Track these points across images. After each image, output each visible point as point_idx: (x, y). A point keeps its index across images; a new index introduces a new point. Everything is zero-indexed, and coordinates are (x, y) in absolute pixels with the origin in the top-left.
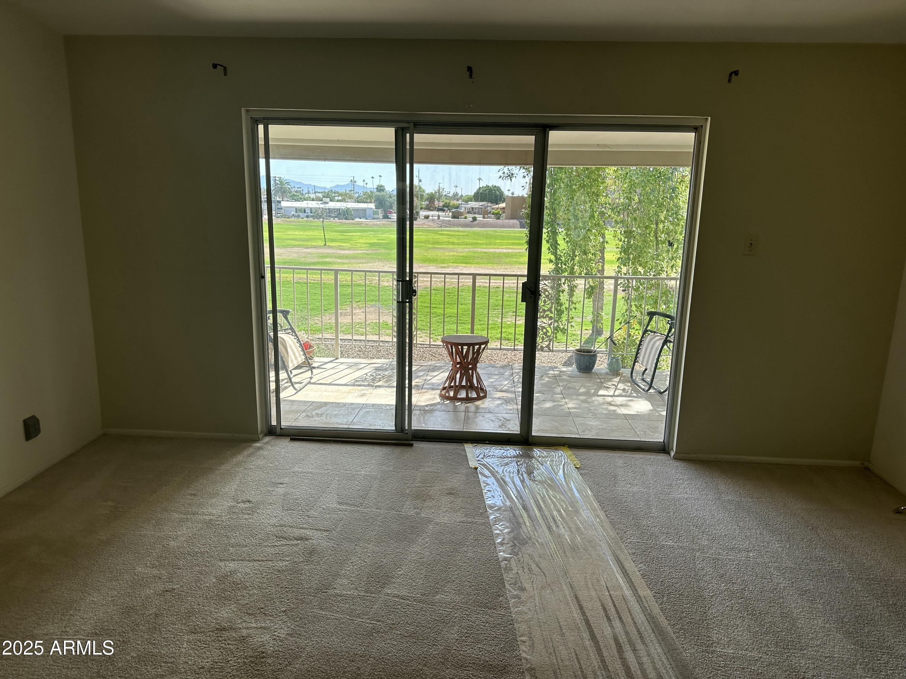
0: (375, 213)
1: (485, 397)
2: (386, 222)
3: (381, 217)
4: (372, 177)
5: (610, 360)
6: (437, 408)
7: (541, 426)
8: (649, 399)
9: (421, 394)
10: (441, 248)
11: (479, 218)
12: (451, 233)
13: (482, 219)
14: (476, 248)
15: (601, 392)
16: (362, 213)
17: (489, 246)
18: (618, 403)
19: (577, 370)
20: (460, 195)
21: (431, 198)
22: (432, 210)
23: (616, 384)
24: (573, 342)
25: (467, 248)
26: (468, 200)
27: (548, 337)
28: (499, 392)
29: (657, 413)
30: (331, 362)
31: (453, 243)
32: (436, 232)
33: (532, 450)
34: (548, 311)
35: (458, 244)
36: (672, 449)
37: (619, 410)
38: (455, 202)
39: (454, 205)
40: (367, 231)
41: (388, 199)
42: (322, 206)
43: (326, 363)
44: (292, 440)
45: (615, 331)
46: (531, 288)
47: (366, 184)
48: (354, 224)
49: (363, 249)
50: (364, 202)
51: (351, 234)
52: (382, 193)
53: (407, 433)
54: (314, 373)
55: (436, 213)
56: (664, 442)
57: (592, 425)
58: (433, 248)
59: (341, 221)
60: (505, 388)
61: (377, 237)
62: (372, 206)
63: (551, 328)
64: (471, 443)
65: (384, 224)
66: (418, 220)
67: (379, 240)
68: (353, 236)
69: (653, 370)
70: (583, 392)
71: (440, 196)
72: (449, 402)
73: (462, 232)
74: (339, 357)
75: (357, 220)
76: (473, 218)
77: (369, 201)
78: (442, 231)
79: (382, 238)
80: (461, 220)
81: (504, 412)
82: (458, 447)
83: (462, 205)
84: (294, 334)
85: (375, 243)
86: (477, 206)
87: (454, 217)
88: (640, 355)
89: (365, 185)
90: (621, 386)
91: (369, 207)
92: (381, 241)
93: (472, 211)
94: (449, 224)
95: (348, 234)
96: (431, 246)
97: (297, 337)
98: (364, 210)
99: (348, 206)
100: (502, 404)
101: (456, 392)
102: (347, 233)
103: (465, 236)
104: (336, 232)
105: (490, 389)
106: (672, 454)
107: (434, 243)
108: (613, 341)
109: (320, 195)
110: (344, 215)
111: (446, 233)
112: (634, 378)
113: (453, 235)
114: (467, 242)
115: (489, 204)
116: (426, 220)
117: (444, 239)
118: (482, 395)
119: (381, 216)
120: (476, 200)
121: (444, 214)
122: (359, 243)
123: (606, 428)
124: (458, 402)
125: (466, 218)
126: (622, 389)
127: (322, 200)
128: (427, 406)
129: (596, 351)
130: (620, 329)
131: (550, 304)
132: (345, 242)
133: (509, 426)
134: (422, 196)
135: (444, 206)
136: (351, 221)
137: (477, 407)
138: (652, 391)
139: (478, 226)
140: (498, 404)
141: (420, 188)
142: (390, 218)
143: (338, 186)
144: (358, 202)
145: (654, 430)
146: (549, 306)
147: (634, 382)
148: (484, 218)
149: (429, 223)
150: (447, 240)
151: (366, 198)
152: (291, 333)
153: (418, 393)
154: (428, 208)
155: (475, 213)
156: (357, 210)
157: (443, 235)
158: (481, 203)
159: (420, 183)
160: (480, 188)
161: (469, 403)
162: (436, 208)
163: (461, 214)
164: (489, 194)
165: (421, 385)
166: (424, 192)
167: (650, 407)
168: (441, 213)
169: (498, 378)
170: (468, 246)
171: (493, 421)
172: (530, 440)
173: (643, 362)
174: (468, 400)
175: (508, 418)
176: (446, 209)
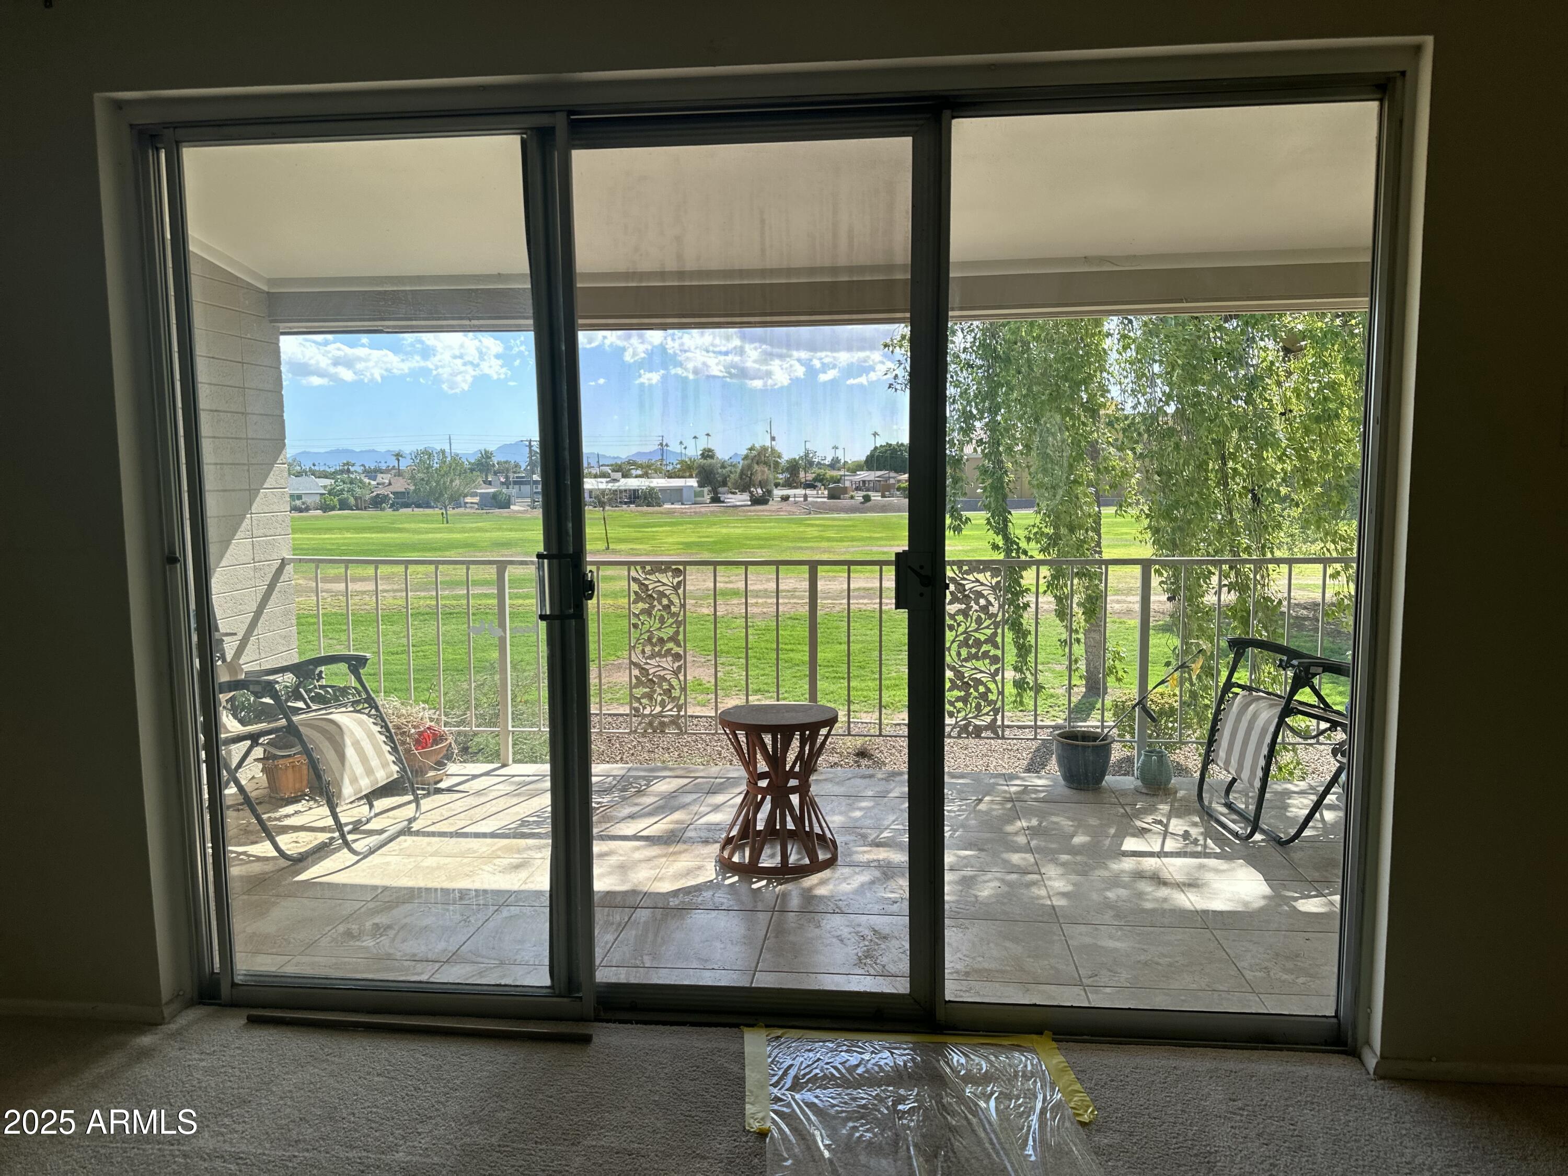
0: (697, 494)
1: (830, 863)
2: (716, 509)
3: (708, 501)
4: (695, 437)
5: (1142, 757)
6: (700, 898)
7: (974, 958)
8: (1255, 860)
9: (671, 859)
10: (807, 548)
11: (876, 497)
12: (830, 523)
13: (880, 498)
14: (868, 546)
15: (1130, 844)
16: (676, 495)
17: (892, 543)
18: (1179, 877)
19: (1063, 782)
20: (842, 461)
21: (793, 467)
22: (796, 488)
23: (1165, 821)
24: (1050, 709)
25: (853, 546)
26: (856, 468)
27: (990, 703)
28: (870, 845)
29: (1287, 904)
30: (487, 774)
31: (829, 539)
32: (800, 522)
33: (940, 1050)
34: (986, 642)
35: (841, 540)
36: (1368, 1043)
37: (1182, 896)
38: (835, 473)
39: (832, 477)
40: (681, 524)
41: (720, 470)
42: (610, 486)
43: (475, 777)
44: (254, 1021)
45: (1150, 688)
46: (921, 567)
47: (685, 448)
48: (662, 513)
49: (672, 552)
50: (679, 477)
51: (654, 529)
52: (709, 461)
53: (581, 998)
54: (423, 809)
55: (800, 491)
56: (1336, 1016)
57: (1116, 950)
58: (794, 548)
59: (639, 508)
60: (885, 834)
61: (698, 532)
62: (693, 482)
63: (995, 682)
64: (767, 1026)
65: (712, 512)
66: (770, 503)
67: (700, 537)
68: (657, 532)
69: (1257, 784)
70: (1083, 845)
71: (811, 463)
72: (736, 878)
73: (845, 520)
74: (510, 761)
75: (667, 506)
76: (864, 497)
77: (688, 474)
78: (810, 519)
79: (707, 534)
80: (844, 502)
81: (877, 908)
82: (723, 1045)
83: (846, 478)
84: (373, 712)
85: (693, 543)
86: (872, 478)
87: (831, 497)
88: (1219, 745)
89: (683, 451)
90: (1177, 825)
91: (688, 484)
92: (703, 540)
93: (862, 486)
94: (820, 509)
95: (649, 530)
96: (790, 544)
97: (383, 720)
98: (679, 491)
99: (652, 485)
100: (872, 882)
101: (757, 851)
102: (647, 527)
103: (849, 526)
104: (629, 526)
105: (848, 838)
106: (1372, 1062)
107: (795, 540)
108: (1146, 711)
109: (608, 470)
110: (645, 498)
111: (817, 522)
112: (1206, 803)
113: (829, 526)
114: (853, 537)
115: (892, 474)
116: (784, 503)
117: (812, 532)
118: (822, 856)
119: (707, 498)
120: (870, 468)
121: (815, 492)
122: (666, 543)
123: (1156, 959)
124: (760, 880)
125: (852, 497)
126: (1181, 833)
127: (609, 477)
128: (675, 893)
129: (1106, 735)
130: (1163, 682)
131: (992, 627)
132: (642, 543)
133: (884, 960)
134: (777, 464)
135: (815, 480)
136: (657, 508)
137: (809, 897)
138: (1258, 837)
139: (874, 509)
140: (862, 885)
141: (773, 449)
142: (723, 502)
143: (639, 454)
144: (669, 477)
145: (1290, 965)
146: (989, 632)
147: (1208, 814)
148: (883, 496)
149: (789, 508)
150: (816, 534)
151: (686, 470)
152: (367, 711)
153: (665, 856)
154: (789, 484)
155: (868, 490)
156: (663, 490)
157: (812, 525)
158: (879, 473)
159: (773, 443)
160: (876, 448)
161: (787, 881)
162: (801, 483)
163: (845, 490)
164: (892, 457)
165: (680, 831)
166: (780, 457)
167: (1264, 889)
168: (809, 492)
169: (873, 807)
170: (855, 543)
171: (842, 941)
172: (940, 1014)
173: (1227, 763)
174: (785, 872)
175: (887, 931)
176: (819, 484)
